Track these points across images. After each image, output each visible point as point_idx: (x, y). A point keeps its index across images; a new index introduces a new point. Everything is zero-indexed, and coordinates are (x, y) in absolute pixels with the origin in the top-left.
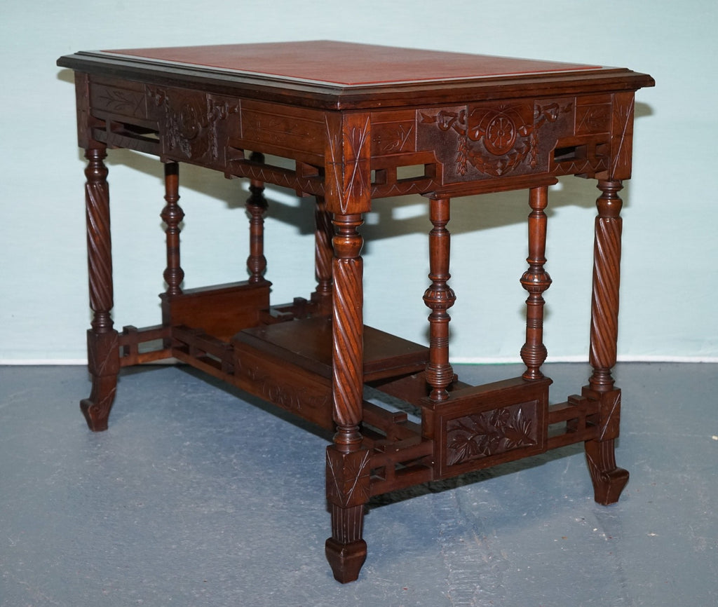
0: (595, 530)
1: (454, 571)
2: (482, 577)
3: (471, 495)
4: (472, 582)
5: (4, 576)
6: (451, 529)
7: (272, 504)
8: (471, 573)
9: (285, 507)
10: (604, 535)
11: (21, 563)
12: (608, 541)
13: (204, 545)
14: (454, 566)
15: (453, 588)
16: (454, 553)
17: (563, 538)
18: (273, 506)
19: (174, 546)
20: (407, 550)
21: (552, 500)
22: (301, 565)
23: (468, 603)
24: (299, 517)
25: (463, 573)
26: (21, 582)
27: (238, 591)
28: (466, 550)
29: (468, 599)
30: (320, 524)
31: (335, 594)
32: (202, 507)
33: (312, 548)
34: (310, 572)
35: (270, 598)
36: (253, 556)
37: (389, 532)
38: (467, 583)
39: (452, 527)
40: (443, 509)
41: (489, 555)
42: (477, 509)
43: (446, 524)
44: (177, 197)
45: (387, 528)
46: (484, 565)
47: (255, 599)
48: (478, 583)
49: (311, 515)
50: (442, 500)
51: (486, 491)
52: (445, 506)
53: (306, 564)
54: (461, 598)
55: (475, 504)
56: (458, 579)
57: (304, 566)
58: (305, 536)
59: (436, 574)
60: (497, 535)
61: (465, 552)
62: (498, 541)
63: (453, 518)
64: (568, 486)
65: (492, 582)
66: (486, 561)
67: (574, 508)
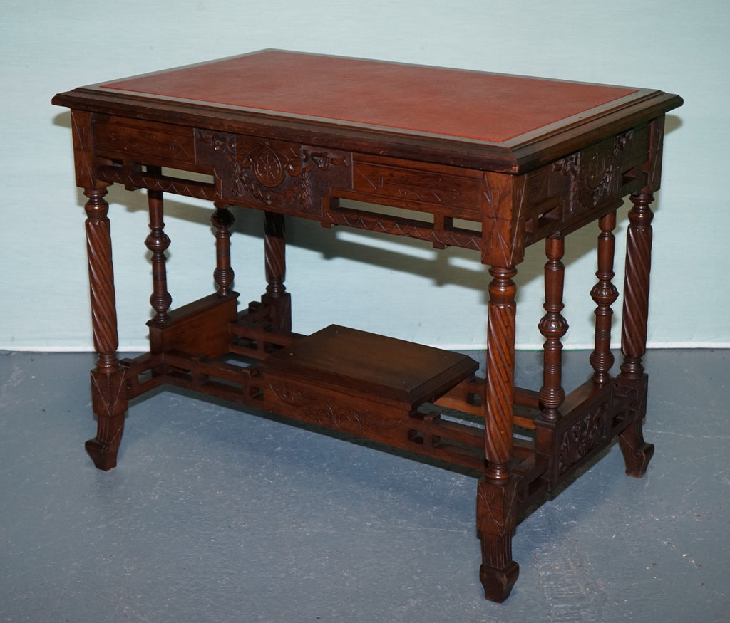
0: (684, 555)
1: (555, 606)
2: (582, 613)
3: (559, 512)
4: (573, 619)
5: (125, 611)
6: (546, 554)
7: (370, 524)
8: (572, 608)
9: (383, 527)
10: (693, 562)
11: (139, 596)
12: (698, 569)
13: (311, 574)
14: (555, 600)
16: (552, 583)
17: (654, 565)
18: (372, 526)
19: (282, 575)
21: (639, 518)
22: (408, 598)
24: (398, 539)
25: (563, 608)
28: (563, 580)
32: (304, 527)
34: (417, 607)
36: (360, 586)
38: (570, 620)
39: (546, 551)
40: (535, 530)
41: (586, 585)
42: (568, 530)
43: (541, 548)
44: (163, 225)
46: (583, 598)
48: (579, 619)
49: (409, 537)
50: (533, 518)
51: (573, 508)
52: (536, 526)
55: (565, 523)
56: (560, 616)
57: (411, 600)
58: (407, 564)
59: (537, 609)
60: (590, 562)
61: (562, 582)
62: (593, 569)
63: (546, 541)
64: (652, 501)
65: (593, 618)
66: (584, 593)
67: (660, 528)
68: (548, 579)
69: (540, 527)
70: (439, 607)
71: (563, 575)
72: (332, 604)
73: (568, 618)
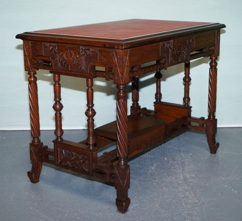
0: (233, 190)
1: (186, 206)
2: (196, 208)
3: (188, 177)
4: (192, 210)
5: (31, 209)
6: (183, 190)
8: (192, 207)
10: (236, 192)
11: (36, 204)
12: (238, 194)
13: (99, 197)
14: (186, 204)
15: (186, 212)
16: (185, 199)
17: (222, 193)
20: (169, 198)
21: (217, 179)
22: (133, 204)
23: (192, 218)
25: (189, 207)
26: (37, 211)
27: (112, 214)
28: (189, 198)
29: (192, 217)
30: (138, 188)
31: (145, 215)
33: (136, 198)
34: (136, 207)
35: (123, 217)
37: (162, 191)
38: (191, 210)
39: (183, 189)
40: (179, 182)
41: (197, 199)
42: (191, 182)
43: (181, 188)
45: (161, 190)
46: (196, 203)
47: (118, 217)
48: (195, 210)
49: (134, 185)
50: (179, 179)
51: (193, 176)
52: (180, 181)
53: (135, 204)
54: (189, 216)
55: (190, 180)
56: (188, 209)
58: (133, 193)
59: (179, 207)
60: (199, 192)
61: (189, 199)
62: (200, 194)
63: (183, 186)
64: (221, 173)
65: (199, 210)
66: (197, 202)
67: (224, 182)
68: (184, 197)
69: (181, 182)
70: (144, 206)
71: (189, 196)
72: (105, 206)
73: (190, 210)
